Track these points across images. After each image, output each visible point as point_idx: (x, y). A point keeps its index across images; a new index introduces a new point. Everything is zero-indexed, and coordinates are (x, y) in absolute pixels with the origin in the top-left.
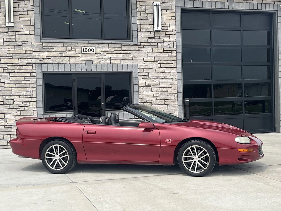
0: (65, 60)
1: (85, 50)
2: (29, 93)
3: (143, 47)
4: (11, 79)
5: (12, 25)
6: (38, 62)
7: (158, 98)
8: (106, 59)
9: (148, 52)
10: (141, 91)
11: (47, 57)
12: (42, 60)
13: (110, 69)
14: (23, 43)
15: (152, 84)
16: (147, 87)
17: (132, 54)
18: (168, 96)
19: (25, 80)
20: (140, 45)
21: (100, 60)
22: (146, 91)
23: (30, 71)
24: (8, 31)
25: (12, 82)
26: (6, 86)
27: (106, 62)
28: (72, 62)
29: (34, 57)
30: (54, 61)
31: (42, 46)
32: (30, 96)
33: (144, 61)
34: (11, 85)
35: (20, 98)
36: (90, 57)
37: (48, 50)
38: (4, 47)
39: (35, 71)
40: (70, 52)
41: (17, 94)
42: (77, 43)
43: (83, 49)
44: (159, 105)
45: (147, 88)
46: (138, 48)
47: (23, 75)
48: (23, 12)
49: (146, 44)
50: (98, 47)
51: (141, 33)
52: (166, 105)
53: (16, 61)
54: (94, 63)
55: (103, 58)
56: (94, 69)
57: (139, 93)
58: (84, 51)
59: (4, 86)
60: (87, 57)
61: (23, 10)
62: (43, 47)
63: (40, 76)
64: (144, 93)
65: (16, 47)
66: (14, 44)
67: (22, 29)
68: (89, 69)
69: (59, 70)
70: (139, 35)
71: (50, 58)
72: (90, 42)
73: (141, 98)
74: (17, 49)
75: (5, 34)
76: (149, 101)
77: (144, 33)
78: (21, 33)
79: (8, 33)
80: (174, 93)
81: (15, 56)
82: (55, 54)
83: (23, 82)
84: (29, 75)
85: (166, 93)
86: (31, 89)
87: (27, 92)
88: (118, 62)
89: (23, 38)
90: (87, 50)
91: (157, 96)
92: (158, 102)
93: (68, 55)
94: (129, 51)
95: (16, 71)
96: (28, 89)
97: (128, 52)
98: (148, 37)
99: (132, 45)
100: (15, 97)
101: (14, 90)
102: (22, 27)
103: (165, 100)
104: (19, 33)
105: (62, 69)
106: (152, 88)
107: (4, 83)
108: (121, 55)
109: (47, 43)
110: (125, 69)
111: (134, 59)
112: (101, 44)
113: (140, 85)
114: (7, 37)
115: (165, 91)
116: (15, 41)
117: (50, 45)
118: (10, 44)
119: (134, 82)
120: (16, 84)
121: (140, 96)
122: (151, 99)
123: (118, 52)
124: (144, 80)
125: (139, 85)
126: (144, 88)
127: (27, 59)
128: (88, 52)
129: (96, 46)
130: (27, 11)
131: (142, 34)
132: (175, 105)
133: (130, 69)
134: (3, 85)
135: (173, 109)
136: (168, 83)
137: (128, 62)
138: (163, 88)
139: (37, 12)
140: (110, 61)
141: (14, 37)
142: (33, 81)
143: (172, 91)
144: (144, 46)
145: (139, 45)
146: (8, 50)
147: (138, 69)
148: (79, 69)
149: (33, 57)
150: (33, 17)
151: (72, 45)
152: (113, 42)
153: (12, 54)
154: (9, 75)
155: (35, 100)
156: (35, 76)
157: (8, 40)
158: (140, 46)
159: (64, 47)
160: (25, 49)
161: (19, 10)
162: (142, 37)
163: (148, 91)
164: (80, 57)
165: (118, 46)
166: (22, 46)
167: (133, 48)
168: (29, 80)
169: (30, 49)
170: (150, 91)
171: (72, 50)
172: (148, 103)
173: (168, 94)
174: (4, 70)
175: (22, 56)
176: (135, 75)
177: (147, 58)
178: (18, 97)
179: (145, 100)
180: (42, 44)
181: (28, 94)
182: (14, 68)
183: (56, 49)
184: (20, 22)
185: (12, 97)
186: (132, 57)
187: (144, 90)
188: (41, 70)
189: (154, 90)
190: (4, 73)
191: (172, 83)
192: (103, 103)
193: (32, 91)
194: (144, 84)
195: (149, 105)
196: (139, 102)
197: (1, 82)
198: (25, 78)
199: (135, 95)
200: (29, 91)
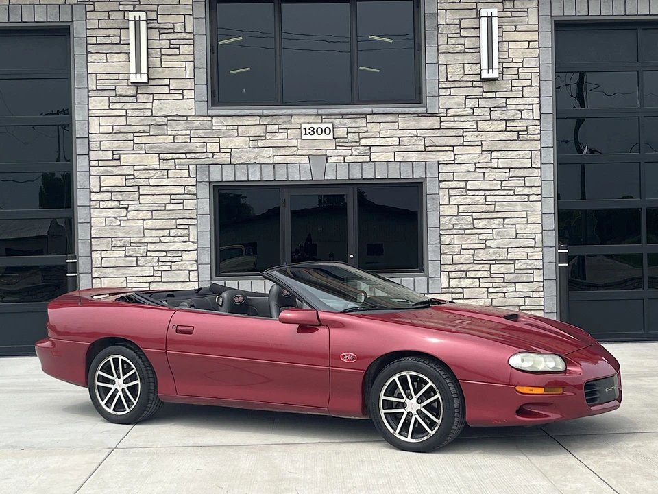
0: (263, 154)
1: (310, 131)
2: (180, 232)
3: (452, 119)
4: (143, 200)
5: (144, 79)
6: (202, 161)
7: (488, 243)
8: (358, 151)
9: (465, 130)
10: (447, 227)
11: (222, 150)
12: (210, 155)
13: (368, 175)
14: (169, 118)
15: (474, 208)
16: (461, 217)
17: (424, 137)
18: (516, 238)
19: (173, 201)
20: (445, 115)
21: (344, 153)
22: (458, 227)
23: (184, 182)
24: (137, 93)
25: (143, 208)
26: (130, 215)
27: (360, 159)
28: (278, 159)
29: (193, 150)
30: (236, 158)
31: (210, 125)
32: (182, 239)
33: (455, 155)
34: (142, 213)
35: (161, 242)
36: (322, 145)
37: (224, 133)
38: (127, 129)
39: (193, 181)
40: (273, 136)
41: (154, 233)
42: (291, 115)
43: (305, 129)
44: (494, 262)
45: (462, 220)
46: (441, 122)
47: (168, 190)
48: (170, 48)
49: (460, 112)
50: (341, 124)
51: (448, 85)
52: (512, 262)
53: (153, 159)
54: (330, 160)
55: (351, 149)
56: (330, 176)
57: (442, 232)
58: (306, 134)
59: (126, 216)
60: (314, 147)
61: (170, 44)
62: (214, 128)
63: (205, 192)
64: (454, 232)
65: (154, 128)
66: (150, 121)
67: (167, 87)
68: (318, 176)
69: (248, 178)
70: (442, 92)
71: (229, 150)
72: (320, 111)
73: (447, 243)
74: (157, 132)
75: (130, 99)
76: (467, 252)
77: (456, 84)
78: (164, 96)
79: (136, 97)
80: (534, 231)
81: (151, 148)
82: (240, 142)
83: (169, 207)
84: (181, 190)
85: (512, 233)
86: (186, 221)
87: (177, 228)
88: (390, 157)
89: (170, 108)
90: (315, 131)
91: (488, 238)
92: (491, 254)
93: (269, 143)
94: (417, 130)
95: (152, 182)
96: (179, 221)
97: (414, 133)
98: (466, 96)
99: (425, 115)
100: (151, 240)
101: (148, 224)
102: (166, 82)
103: (509, 250)
104: (161, 96)
105: (255, 176)
106: (474, 219)
107: (127, 209)
108: (396, 141)
109: (224, 119)
110: (407, 174)
111: (430, 149)
112: (348, 117)
113: (443, 209)
114: (135, 106)
115: (509, 226)
116: (152, 116)
117: (229, 121)
118: (140, 121)
119: (430, 204)
120: (152, 211)
121: (443, 238)
122: (472, 246)
123: (389, 133)
124: (454, 201)
125: (441, 213)
126: (454, 220)
127: (176, 156)
128: (316, 136)
129: (337, 122)
130: (178, 46)
131: (450, 88)
132: (536, 263)
133: (419, 173)
134: (124, 214)
135: (531, 271)
136: (519, 207)
137: (414, 157)
138: (504, 219)
139: (200, 48)
140: (370, 156)
141: (149, 106)
142: (190, 204)
143: (528, 226)
144: (454, 116)
145: (442, 115)
146: (135, 134)
147: (439, 172)
148: (294, 176)
149: (190, 150)
150: (193, 60)
151: (280, 121)
152: (376, 110)
153: (145, 144)
154: (138, 191)
155: (194, 246)
156: (195, 192)
157: (136, 113)
158: (446, 116)
159: (260, 124)
160: (174, 133)
161: (160, 44)
162: (450, 95)
163: (465, 227)
164: (297, 147)
165: (389, 118)
166: (167, 125)
167: (426, 123)
168: (182, 201)
169: (184, 132)
170: (469, 227)
171: (278, 132)
172: (464, 257)
173: (517, 234)
174: (126, 180)
175: (166, 148)
176: (430, 188)
177: (463, 145)
178: (157, 240)
179: (457, 249)
180: (212, 121)
181: (179, 234)
182: (147, 176)
183: (242, 131)
184: (163, 71)
185: (143, 241)
186: (424, 145)
187: (453, 224)
188: (207, 180)
189: (480, 224)
190: (126, 186)
191: (527, 206)
192: (352, 256)
193: (187, 227)
194: (454, 211)
195: (467, 260)
196: (441, 254)
197: (121, 206)
198: (173, 197)
199: (431, 237)
200: (181, 227)
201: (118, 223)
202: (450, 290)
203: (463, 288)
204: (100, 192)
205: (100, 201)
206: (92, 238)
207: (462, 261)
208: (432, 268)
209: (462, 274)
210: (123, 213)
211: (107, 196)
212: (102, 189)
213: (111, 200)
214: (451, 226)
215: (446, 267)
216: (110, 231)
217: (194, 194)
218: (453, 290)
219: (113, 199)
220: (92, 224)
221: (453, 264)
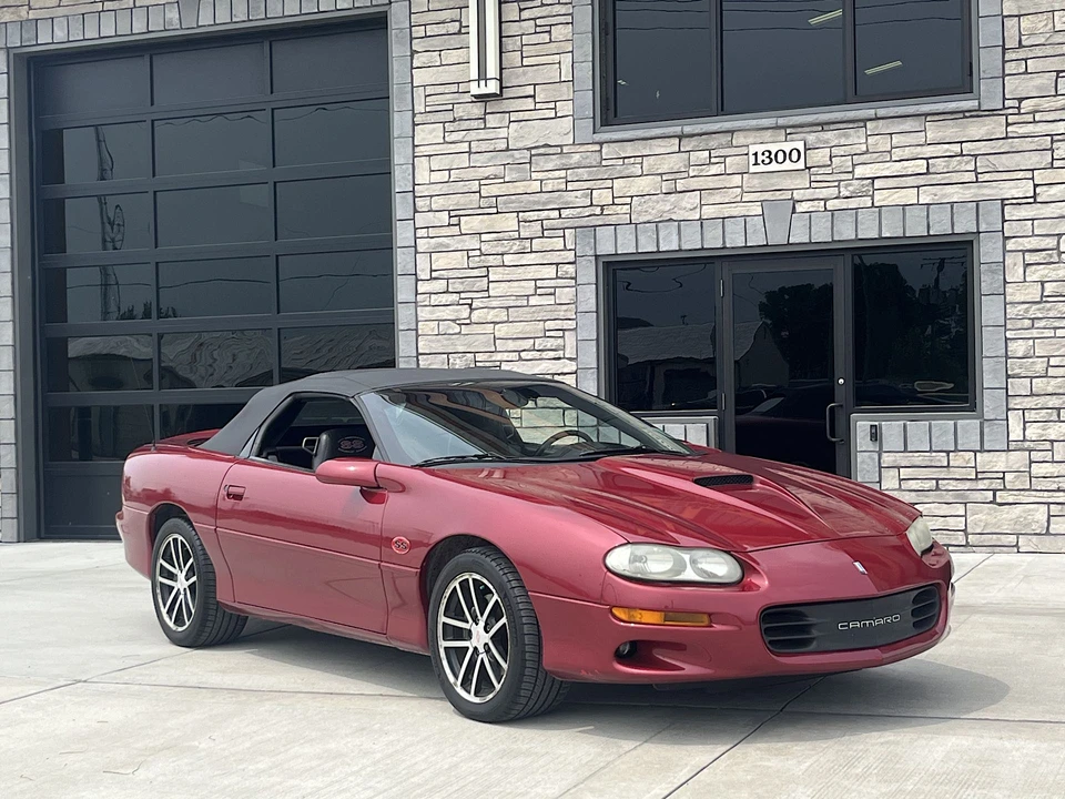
0: (684, 204)
1: (764, 158)
2: (550, 343)
3: (1029, 118)
4: (495, 290)
5: (493, 87)
6: (584, 222)
8: (851, 188)
9: (1056, 138)
10: (1019, 324)
11: (616, 201)
12: (598, 211)
13: (869, 231)
14: (533, 152)
16: (1048, 305)
17: (976, 156)
19: (539, 291)
20: (1016, 111)
21: (824, 193)
22: (1042, 323)
23: (555, 257)
24: (485, 114)
25: (495, 303)
26: (476, 316)
27: (853, 203)
28: (708, 211)
29: (571, 202)
30: (639, 213)
31: (598, 159)
32: (552, 354)
33: (1036, 186)
34: (493, 312)
35: (520, 359)
36: (787, 183)
37: (620, 172)
38: (471, 174)
39: (570, 256)
40: (702, 170)
41: (511, 345)
42: (732, 132)
43: (756, 154)
45: (1049, 310)
46: (1008, 125)
47: (532, 272)
48: (536, 33)
49: (1046, 104)
50: (819, 141)
51: (1022, 54)
53: (510, 222)
54: (800, 208)
55: (838, 186)
56: (799, 237)
57: (1009, 335)
58: (756, 164)
59: (469, 318)
60: (773, 185)
61: (536, 26)
62: (604, 163)
63: (588, 273)
64: (1035, 333)
65: (511, 169)
66: (504, 158)
67: (530, 100)
68: (777, 238)
69: (658, 246)
70: (1010, 68)
71: (628, 200)
72: (781, 121)
73: (1020, 355)
74: (515, 176)
75: (475, 124)
76: (1060, 372)
77: (1038, 52)
78: (526, 115)
79: (484, 119)
81: (505, 203)
82: (643, 185)
83: (533, 300)
84: (550, 272)
86: (558, 324)
87: (545, 336)
88: (909, 196)
89: (534, 133)
90: (772, 156)
93: (694, 183)
94: (961, 142)
95: (508, 259)
96: (550, 325)
97: (956, 148)
98: (1058, 72)
99: (977, 113)
100: (505, 356)
101: (502, 331)
102: (530, 90)
104: (521, 116)
105: (669, 243)
107: (470, 305)
108: (921, 166)
109: (622, 144)
110: (940, 227)
111: (987, 177)
112: (832, 127)
113: (1013, 293)
114: (483, 134)
116: (507, 149)
117: (629, 150)
118: (490, 160)
119: (986, 282)
120: (507, 308)
121: (1012, 346)
123: (907, 153)
124: (1035, 274)
125: (1009, 299)
126: (1034, 311)
127: (544, 214)
128: (774, 166)
129: (811, 138)
130: (547, 28)
131: (1026, 60)
133: (965, 225)
134: (466, 315)
137: (955, 194)
139: (583, 29)
140: (872, 197)
141: (503, 133)
142: (565, 295)
144: (1034, 112)
145: (1010, 111)
146: (482, 182)
147: (1004, 221)
148: (736, 240)
149: (566, 203)
150: (571, 49)
151: (713, 144)
152: (881, 112)
153: (497, 196)
154: (487, 276)
155: (572, 367)
156: (574, 275)
157: (484, 146)
158: (1019, 114)
159: (680, 151)
160: (540, 176)
161: (521, 27)
162: (1026, 72)
163: (1056, 324)
164: (741, 187)
165: (908, 125)
166: (530, 163)
167: (977, 129)
168: (552, 290)
169: (557, 174)
170: (1063, 324)
171: (710, 163)
172: (1053, 381)
174: (468, 257)
175: (529, 201)
176: (987, 251)
177: (1052, 167)
178: (514, 356)
179: (1040, 366)
180: (600, 151)
181: (549, 347)
182: (500, 250)
183: (649, 165)
184: (524, 74)
185: (493, 359)
186: (975, 170)
187: (1033, 319)
188: (592, 252)
190: (468, 268)
192: (841, 381)
193: (561, 333)
194: (1034, 293)
195: (1060, 387)
196: (1008, 377)
197: (462, 301)
198: (539, 283)
199: (989, 344)
200: (552, 334)
201: (457, 330)
202: (1026, 444)
203: (1052, 441)
204: (431, 279)
205: (431, 293)
206: (418, 354)
207: (1050, 390)
208: (990, 402)
209: (1051, 415)
210: (465, 312)
211: (440, 285)
212: (434, 275)
213: (447, 292)
214: (1027, 323)
215: (1018, 400)
216: (445, 342)
217: (572, 278)
218: (1032, 444)
219: (450, 290)
220: (420, 332)
221: (1032, 395)
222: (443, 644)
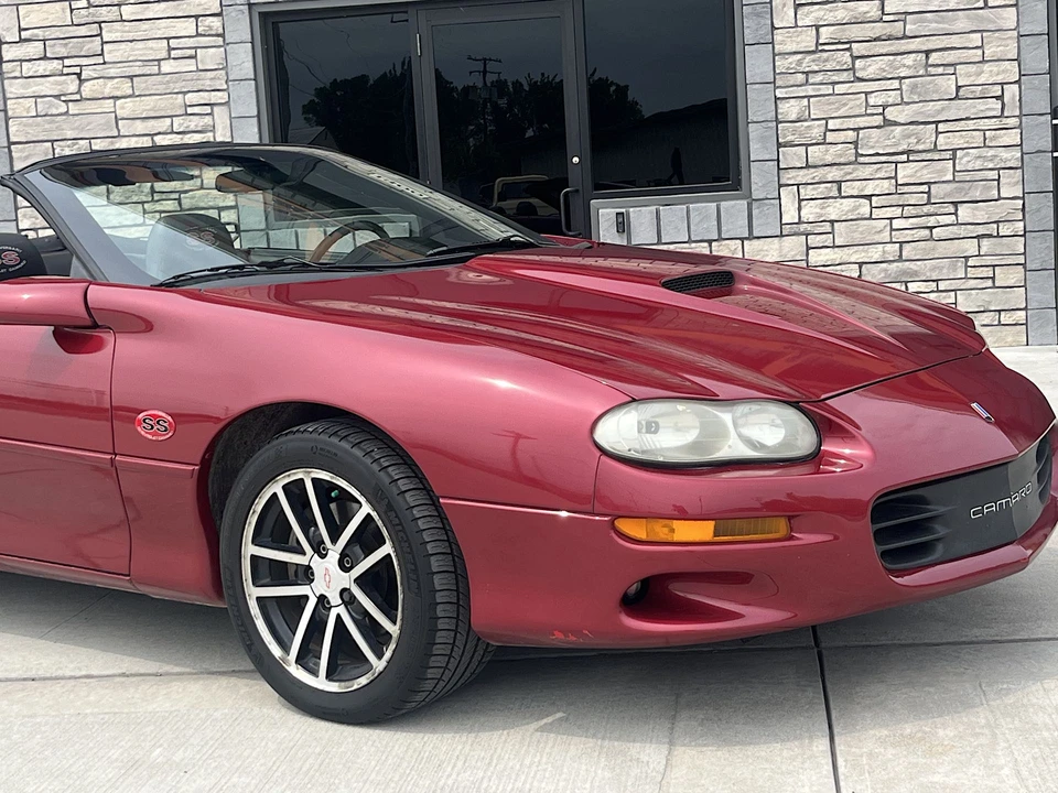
2: (194, 123)
4: (112, 53)
7: (891, 114)
10: (792, 80)
15: (855, 32)
16: (825, 55)
18: (957, 97)
19: (173, 54)
22: (818, 78)
23: (193, 7)
25: (112, 72)
26: (87, 89)
32: (198, 137)
34: (110, 83)
35: (154, 144)
39: (214, 5)
41: (140, 127)
44: (904, 157)
45: (826, 60)
47: (164, 28)
52: (948, 155)
57: (779, 93)
59: (79, 92)
63: (240, 27)
64: (810, 90)
73: (793, 117)
76: (841, 136)
80: (999, 79)
83: (167, 67)
84: (188, 27)
85: (948, 85)
86: (205, 97)
87: (187, 114)
91: (891, 101)
92: (897, 139)
95: (127, 12)
96: (191, 98)
100: (133, 141)
101: (126, 108)
103: (942, 127)
106: (854, 58)
107: (79, 75)
113: (784, 42)
115: (940, 70)
119: (750, 27)
120: (131, 77)
121: (783, 107)
122: (852, 123)
124: (808, 16)
125: (778, 48)
126: (808, 63)
132: (1004, 154)
134: (74, 88)
135: (994, 175)
136: (962, 22)
138: (928, 53)
142: (211, 57)
143: (986, 67)
154: (100, 35)
156: (221, 31)
163: (836, 78)
168: (192, 52)
170: (844, 76)
172: (833, 149)
173: (958, 88)
174: (72, 10)
178: (146, 141)
179: (816, 130)
181: (192, 128)
185: (117, 145)
187: (807, 73)
188: (243, 1)
189: (871, 70)
190: (73, 25)
191: (982, 19)
192: (576, 160)
193: (208, 109)
194: (807, 40)
195: (841, 156)
196: (779, 145)
197: (66, 71)
198: (173, 43)
199: (755, 106)
200: (196, 110)
201: (63, 109)
202: (803, 227)
203: (832, 222)
204: (22, 40)
205: (21, 61)
206: (11, 143)
207: (829, 159)
208: (759, 178)
209: (830, 190)
210: (71, 85)
211: (34, 49)
212: (25, 35)
213: (45, 58)
214: (800, 78)
215: (792, 173)
216: (47, 126)
217: (218, 35)
218: (809, 227)
219: (48, 55)
220: (10, 113)
221: (808, 166)
222: (253, 593)
